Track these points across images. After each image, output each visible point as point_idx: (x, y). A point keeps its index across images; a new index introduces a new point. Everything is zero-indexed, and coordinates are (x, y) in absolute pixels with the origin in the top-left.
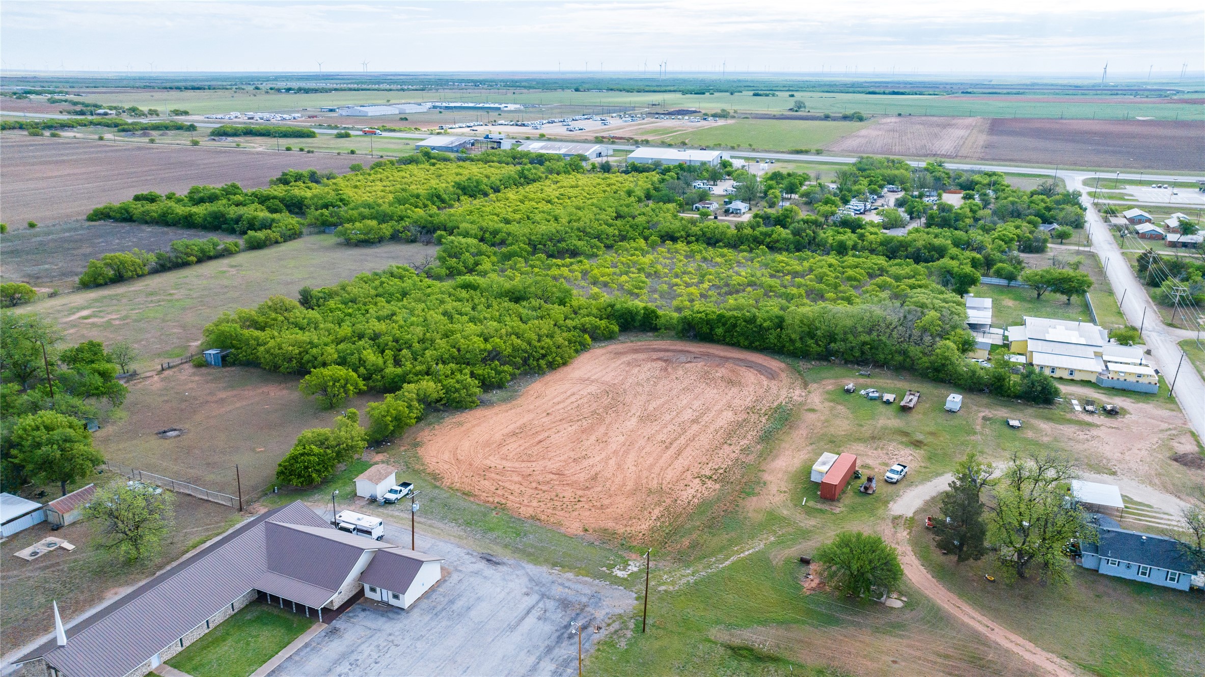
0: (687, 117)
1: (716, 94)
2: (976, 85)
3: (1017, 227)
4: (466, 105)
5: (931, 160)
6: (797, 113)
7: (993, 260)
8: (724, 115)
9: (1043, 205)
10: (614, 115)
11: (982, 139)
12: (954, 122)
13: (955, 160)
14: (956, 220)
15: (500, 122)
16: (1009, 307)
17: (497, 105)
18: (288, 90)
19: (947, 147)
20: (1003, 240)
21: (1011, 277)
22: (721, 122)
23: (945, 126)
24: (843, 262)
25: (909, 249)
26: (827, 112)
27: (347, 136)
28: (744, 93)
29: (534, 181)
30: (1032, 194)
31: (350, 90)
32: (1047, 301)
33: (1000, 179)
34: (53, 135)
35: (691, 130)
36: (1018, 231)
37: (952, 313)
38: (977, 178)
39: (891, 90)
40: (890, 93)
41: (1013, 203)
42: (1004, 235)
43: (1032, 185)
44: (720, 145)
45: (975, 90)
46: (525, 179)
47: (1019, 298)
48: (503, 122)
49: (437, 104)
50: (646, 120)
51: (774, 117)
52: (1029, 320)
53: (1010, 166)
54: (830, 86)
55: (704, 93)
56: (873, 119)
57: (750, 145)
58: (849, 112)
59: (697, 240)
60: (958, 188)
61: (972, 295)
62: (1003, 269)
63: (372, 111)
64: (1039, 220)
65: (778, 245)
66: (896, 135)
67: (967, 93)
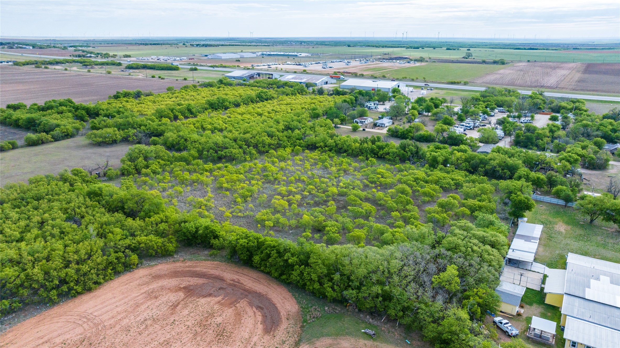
0: (398, 61)
1: (425, 49)
2: (583, 45)
3: (584, 148)
4: (280, 53)
5: (535, 90)
6: (467, 59)
7: (556, 181)
8: (421, 60)
9: (610, 127)
10: (357, 59)
11: (578, 76)
12: (562, 65)
13: (554, 90)
14: (537, 138)
15: (287, 63)
16: (560, 233)
17: (296, 54)
18: (197, 45)
19: (552, 81)
20: (568, 161)
21: (568, 199)
22: (418, 64)
23: (554, 68)
24: (429, 176)
25: (487, 167)
26: (484, 59)
27: (196, 69)
28: (443, 48)
29: (267, 100)
30: (604, 117)
31: (236, 45)
32: (599, 227)
33: (581, 106)
34: (46, 68)
35: (396, 68)
36: (584, 152)
37: (483, 260)
38: (564, 104)
39: (529, 47)
40: (528, 49)
41: (585, 126)
42: (570, 156)
43: (606, 110)
44: (406, 78)
45: (582, 47)
46: (261, 98)
47: (573, 222)
48: (289, 63)
49: (264, 53)
50: (374, 63)
51: (453, 62)
52: (572, 258)
53: (593, 95)
54: (497, 45)
55: (418, 48)
56: (511, 64)
57: (424, 78)
58: (497, 59)
59: (330, 150)
60: (550, 110)
61: (526, 219)
62: (561, 191)
63: (224, 56)
64: (604, 141)
65: (387, 157)
66: (522, 73)
67: (577, 49)
